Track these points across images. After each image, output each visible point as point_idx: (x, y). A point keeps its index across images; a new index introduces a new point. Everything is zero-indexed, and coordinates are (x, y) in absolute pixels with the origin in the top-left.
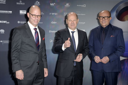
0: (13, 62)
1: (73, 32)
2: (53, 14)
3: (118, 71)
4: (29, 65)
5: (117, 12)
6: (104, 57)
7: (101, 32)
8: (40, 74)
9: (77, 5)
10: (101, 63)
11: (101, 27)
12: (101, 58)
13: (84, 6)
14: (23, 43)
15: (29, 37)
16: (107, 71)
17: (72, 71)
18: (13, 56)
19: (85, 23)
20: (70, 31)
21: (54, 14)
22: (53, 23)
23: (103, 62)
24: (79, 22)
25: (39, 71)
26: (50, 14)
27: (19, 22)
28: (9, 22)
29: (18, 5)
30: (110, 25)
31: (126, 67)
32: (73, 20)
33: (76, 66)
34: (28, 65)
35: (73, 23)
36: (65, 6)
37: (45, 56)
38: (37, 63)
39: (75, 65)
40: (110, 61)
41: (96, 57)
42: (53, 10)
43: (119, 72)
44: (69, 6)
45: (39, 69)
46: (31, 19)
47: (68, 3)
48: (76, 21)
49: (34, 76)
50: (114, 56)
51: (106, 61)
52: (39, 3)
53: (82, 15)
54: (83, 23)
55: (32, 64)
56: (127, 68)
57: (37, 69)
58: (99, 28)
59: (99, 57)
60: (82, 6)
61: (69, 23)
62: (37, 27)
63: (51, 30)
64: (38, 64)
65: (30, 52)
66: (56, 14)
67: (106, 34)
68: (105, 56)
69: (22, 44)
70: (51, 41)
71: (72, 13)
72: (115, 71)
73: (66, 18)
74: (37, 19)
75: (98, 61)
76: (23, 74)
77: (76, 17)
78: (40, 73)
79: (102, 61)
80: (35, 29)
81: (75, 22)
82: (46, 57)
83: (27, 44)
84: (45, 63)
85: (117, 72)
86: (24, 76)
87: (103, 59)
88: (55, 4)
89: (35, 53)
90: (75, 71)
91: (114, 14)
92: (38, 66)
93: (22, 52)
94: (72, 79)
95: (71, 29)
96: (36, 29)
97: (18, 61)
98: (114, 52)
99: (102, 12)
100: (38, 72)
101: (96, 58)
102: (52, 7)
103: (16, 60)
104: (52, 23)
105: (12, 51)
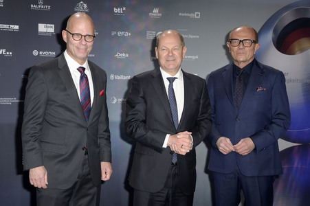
0: (26, 147)
1: (171, 80)
2: (120, 33)
3: (272, 173)
4: (64, 155)
5: (275, 31)
6: (242, 140)
7: (234, 78)
8: (89, 177)
9: (180, 14)
10: (235, 154)
11: (234, 68)
12: (234, 142)
13: (196, 15)
14: (49, 103)
15: (65, 90)
16: (248, 174)
17: (169, 177)
18: (26, 132)
19: (197, 57)
20: (165, 75)
21: (122, 33)
22: (119, 55)
23: (238, 151)
24: (186, 54)
25: (88, 170)
26: (113, 33)
27: (35, 53)
28: (11, 53)
29: (35, 11)
30: (255, 64)
31: (295, 166)
32: (170, 47)
33: (176, 164)
34: (62, 155)
35: (170, 55)
36: (150, 14)
37: (105, 134)
38: (83, 149)
39: (175, 160)
40: (255, 149)
41: (222, 138)
42: (121, 24)
43: (277, 177)
44: (161, 15)
45: (87, 165)
46: (71, 43)
47: (156, 7)
48: (180, 51)
49: (75, 179)
50: (265, 138)
51: (246, 148)
52: (85, 6)
53: (192, 37)
54: (193, 57)
55: (70, 151)
56: (297, 168)
57: (84, 165)
58: (227, 68)
59: (228, 140)
60: (192, 15)
61: (162, 55)
62: (85, 65)
63: (115, 74)
64: (86, 153)
65: (68, 124)
66: (127, 34)
67: (246, 85)
68: (243, 138)
69: (47, 104)
70: (115, 101)
71: (169, 32)
72: (266, 173)
73: (155, 43)
74: (84, 43)
75: (228, 149)
76: (46, 177)
77: (180, 42)
78: (89, 174)
79: (238, 148)
80: (82, 70)
81: (176, 53)
82: (109, 136)
83: (61, 106)
84: (105, 150)
85: (272, 177)
86: (48, 181)
87: (240, 143)
88: (124, 9)
89: (80, 126)
90: (175, 175)
91: (269, 37)
92: (87, 156)
93: (50, 124)
94: (167, 196)
95: (167, 70)
96: (84, 69)
97: (36, 145)
98: (266, 128)
99: (238, 29)
100: (86, 170)
101: (221, 141)
102: (118, 17)
103: (31, 143)
104: (117, 55)
105: (25, 120)
